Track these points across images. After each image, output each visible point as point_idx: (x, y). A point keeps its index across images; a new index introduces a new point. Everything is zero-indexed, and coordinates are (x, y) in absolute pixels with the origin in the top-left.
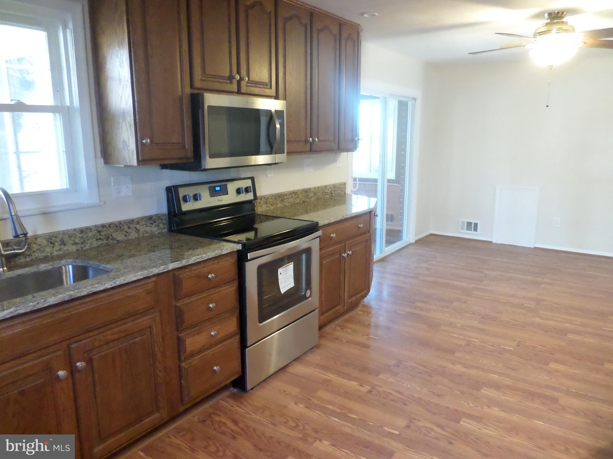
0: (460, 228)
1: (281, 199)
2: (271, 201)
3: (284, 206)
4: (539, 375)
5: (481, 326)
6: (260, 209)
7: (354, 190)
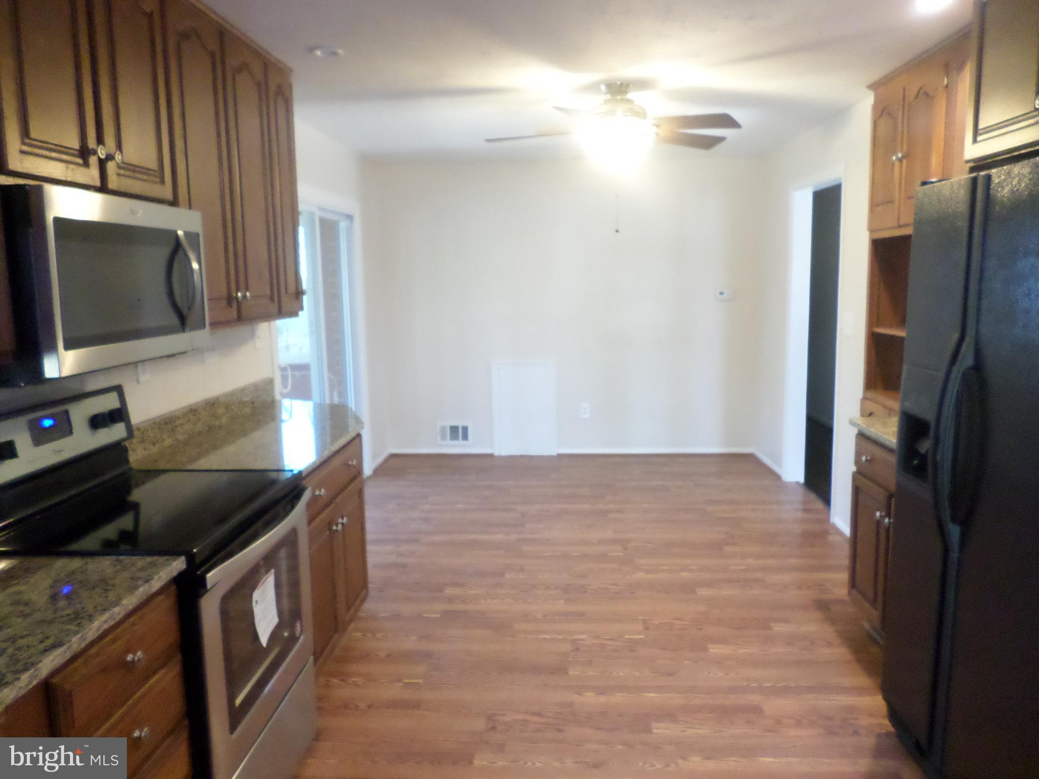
0: (439, 438)
1: (170, 427)
2: (151, 435)
3: (176, 442)
4: (709, 673)
5: (572, 608)
6: (137, 457)
7: (285, 391)
